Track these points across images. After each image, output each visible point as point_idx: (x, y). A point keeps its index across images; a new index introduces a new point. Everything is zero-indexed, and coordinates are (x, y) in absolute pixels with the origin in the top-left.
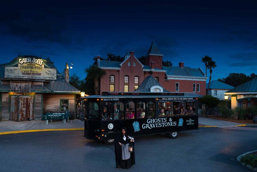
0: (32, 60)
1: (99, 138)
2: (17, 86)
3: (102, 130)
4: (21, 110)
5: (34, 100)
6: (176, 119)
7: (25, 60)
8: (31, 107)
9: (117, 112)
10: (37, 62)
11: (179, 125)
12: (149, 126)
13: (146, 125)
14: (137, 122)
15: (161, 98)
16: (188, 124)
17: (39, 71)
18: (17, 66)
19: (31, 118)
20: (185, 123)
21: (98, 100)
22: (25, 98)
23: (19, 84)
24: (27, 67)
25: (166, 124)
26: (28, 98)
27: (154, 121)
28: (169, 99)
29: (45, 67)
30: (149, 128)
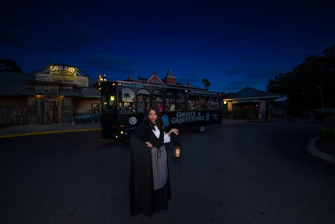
0: (64, 68)
1: (117, 137)
2: (43, 89)
3: (121, 126)
4: (48, 113)
5: (63, 103)
6: (203, 113)
7: (56, 68)
8: (60, 110)
9: (142, 103)
10: (69, 70)
11: (206, 120)
12: (179, 121)
13: (175, 120)
14: (165, 115)
15: (190, 91)
16: (213, 119)
17: (71, 78)
18: (48, 73)
19: (60, 121)
20: (211, 117)
21: (114, 84)
22: (51, 101)
23: (45, 88)
24: (59, 75)
25: (195, 119)
26: (55, 101)
27: (183, 114)
28: (198, 92)
29: (77, 75)
30: (179, 122)
